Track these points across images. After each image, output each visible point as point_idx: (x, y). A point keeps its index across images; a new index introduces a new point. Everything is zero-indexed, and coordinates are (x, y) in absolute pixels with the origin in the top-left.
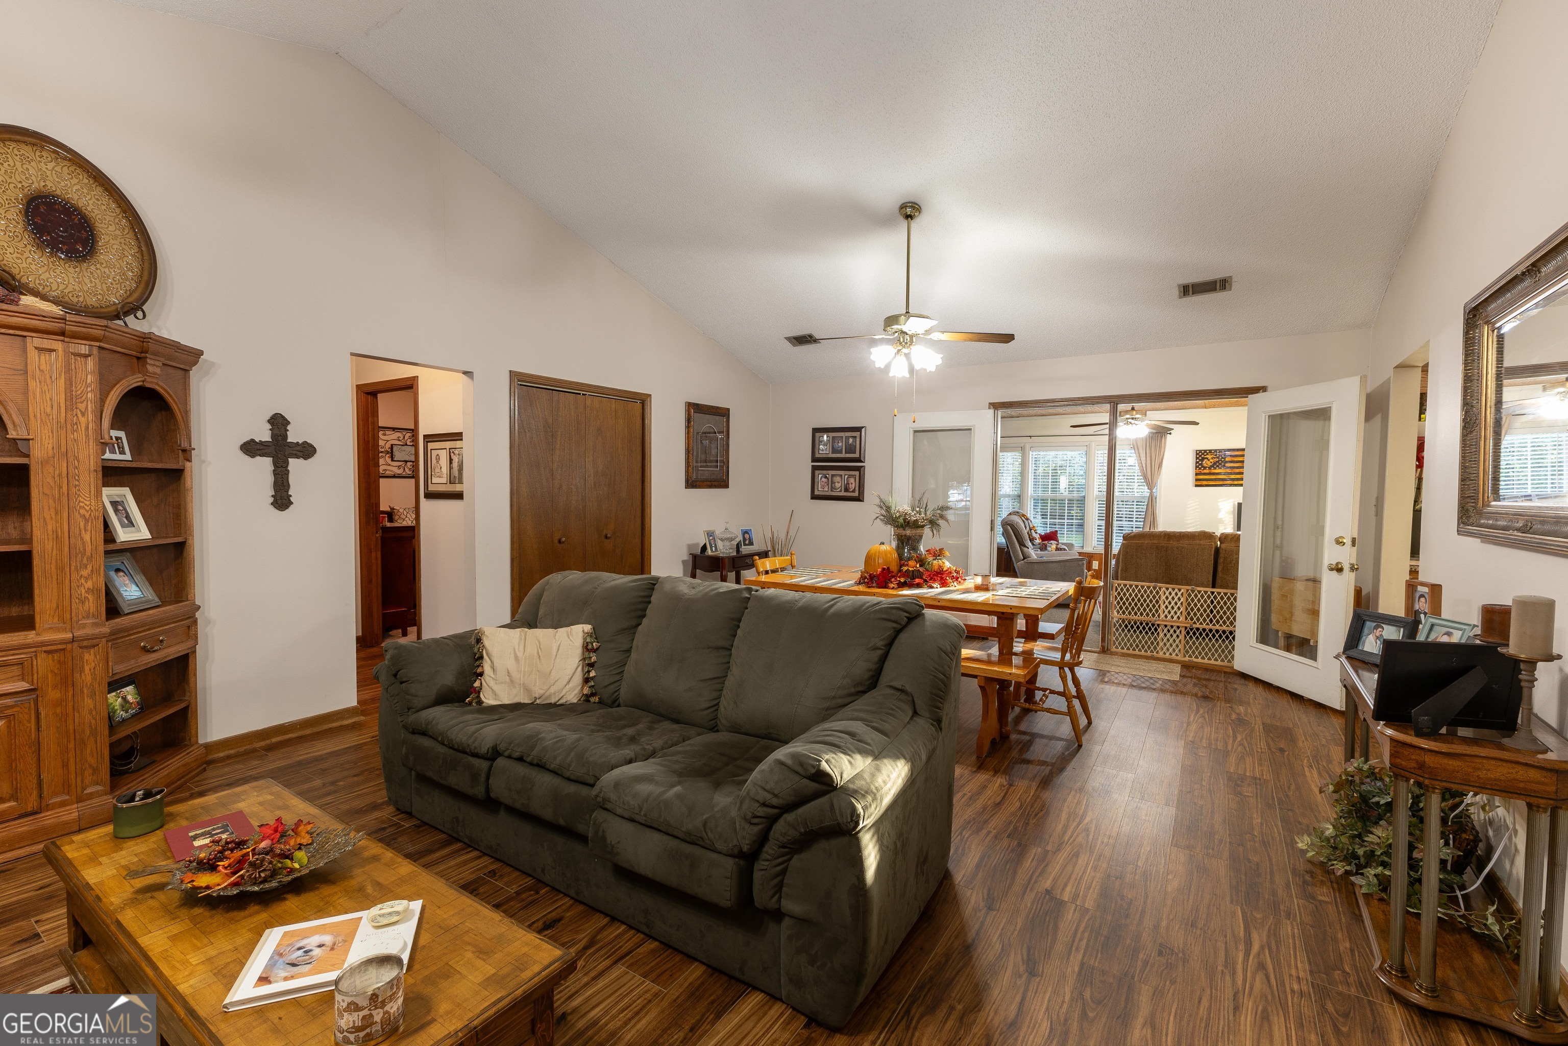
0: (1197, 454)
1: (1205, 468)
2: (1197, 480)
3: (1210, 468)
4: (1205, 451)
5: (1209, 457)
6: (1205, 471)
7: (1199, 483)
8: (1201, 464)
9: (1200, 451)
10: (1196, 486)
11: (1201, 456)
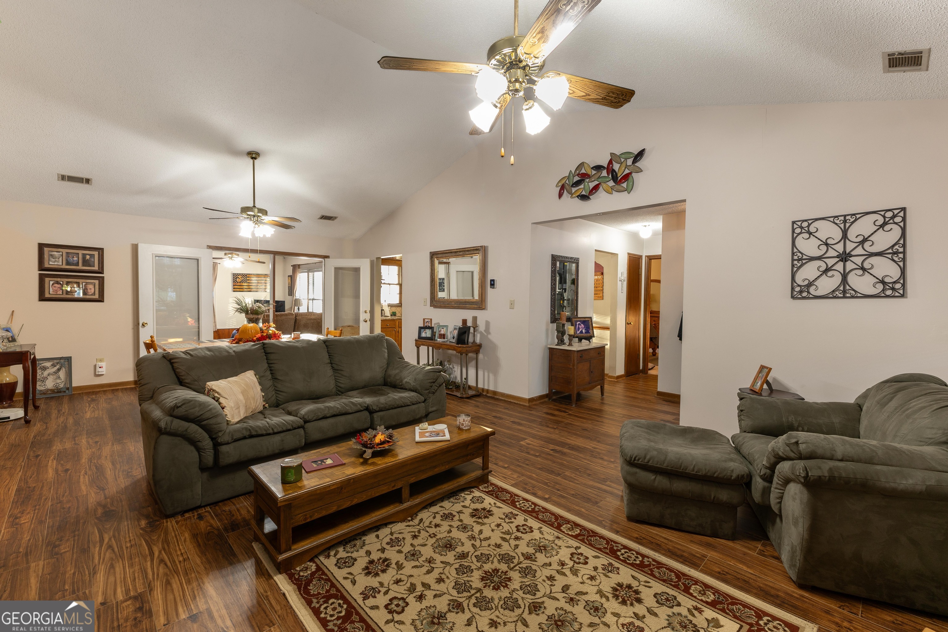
0: (233, 275)
1: (238, 282)
2: (234, 288)
3: (240, 283)
4: (238, 274)
5: (240, 277)
6: (238, 284)
7: (234, 290)
8: (236, 280)
9: (235, 274)
10: (234, 291)
11: (235, 276)
